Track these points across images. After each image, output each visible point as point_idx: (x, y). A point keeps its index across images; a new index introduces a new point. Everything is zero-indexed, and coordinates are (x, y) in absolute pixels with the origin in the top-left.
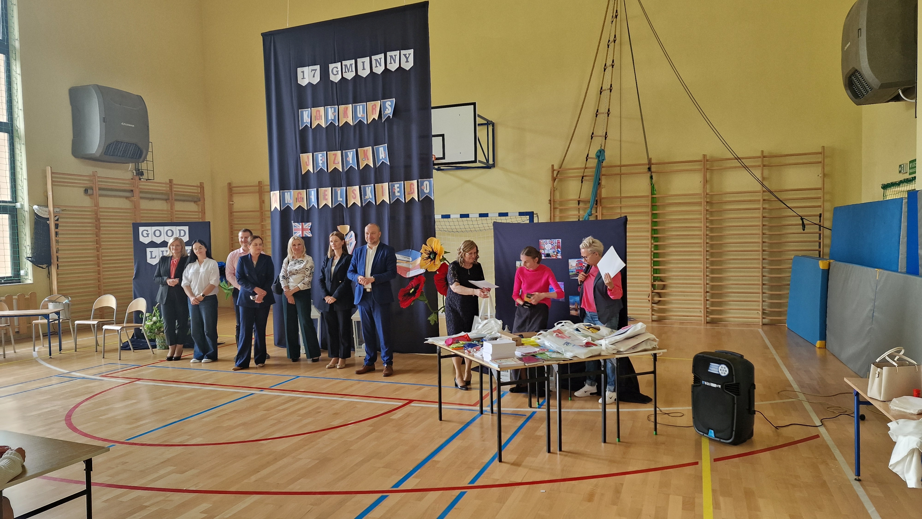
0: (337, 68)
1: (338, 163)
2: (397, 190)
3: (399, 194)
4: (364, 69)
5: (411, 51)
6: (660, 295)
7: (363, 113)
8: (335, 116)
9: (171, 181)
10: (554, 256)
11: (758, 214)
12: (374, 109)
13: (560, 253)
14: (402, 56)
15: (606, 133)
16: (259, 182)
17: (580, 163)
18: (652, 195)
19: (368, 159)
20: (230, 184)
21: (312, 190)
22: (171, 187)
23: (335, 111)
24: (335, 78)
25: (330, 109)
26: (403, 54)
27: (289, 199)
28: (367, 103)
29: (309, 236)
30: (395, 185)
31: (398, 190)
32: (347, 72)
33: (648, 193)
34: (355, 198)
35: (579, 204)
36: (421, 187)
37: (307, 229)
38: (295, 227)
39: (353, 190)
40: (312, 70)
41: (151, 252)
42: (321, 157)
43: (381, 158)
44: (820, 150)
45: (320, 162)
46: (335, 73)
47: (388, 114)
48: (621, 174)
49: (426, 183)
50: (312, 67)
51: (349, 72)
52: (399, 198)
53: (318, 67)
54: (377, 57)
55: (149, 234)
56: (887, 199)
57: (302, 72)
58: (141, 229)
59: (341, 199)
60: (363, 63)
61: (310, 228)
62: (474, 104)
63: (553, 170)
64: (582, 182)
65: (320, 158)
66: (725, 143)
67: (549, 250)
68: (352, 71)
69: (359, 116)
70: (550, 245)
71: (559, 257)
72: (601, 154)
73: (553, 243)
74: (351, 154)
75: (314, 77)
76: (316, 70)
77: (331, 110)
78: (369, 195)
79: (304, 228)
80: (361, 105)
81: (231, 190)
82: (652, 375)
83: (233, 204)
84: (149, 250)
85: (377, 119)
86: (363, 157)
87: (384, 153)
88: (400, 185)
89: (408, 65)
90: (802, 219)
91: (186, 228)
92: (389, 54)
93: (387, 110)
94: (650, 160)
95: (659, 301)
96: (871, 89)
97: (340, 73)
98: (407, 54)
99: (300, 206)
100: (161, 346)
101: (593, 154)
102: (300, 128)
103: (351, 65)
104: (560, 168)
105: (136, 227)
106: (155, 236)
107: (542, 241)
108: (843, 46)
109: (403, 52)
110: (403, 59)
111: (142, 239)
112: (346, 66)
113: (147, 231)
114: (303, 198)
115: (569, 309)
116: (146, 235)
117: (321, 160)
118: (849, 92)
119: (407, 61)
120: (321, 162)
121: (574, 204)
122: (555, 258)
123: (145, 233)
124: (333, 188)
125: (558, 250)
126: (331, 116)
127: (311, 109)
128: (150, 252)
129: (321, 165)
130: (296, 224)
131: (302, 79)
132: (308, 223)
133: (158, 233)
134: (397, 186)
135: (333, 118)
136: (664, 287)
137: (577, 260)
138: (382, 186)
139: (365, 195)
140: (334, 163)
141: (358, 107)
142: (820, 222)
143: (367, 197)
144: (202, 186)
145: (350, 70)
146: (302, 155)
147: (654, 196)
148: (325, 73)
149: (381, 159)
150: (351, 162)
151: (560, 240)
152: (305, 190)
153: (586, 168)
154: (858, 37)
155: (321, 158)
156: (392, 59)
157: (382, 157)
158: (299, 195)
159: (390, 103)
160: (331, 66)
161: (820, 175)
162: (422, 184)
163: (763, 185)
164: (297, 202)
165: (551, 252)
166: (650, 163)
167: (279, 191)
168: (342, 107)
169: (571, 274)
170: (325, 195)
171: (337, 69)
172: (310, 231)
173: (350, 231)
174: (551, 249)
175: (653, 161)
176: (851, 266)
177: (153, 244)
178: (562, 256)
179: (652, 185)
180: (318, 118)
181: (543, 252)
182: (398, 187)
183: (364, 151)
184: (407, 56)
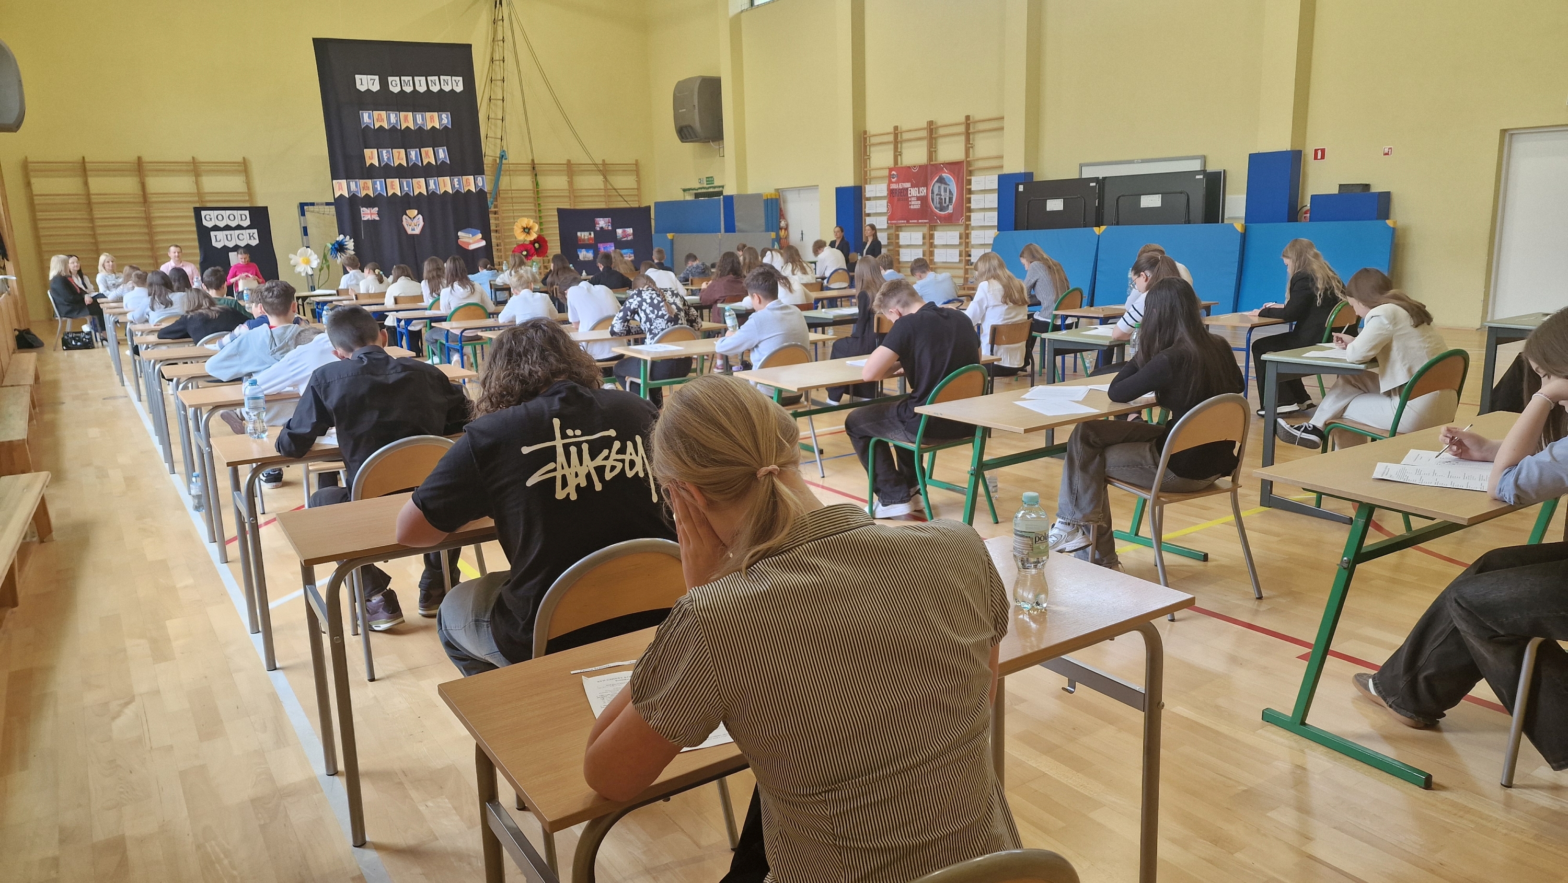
1: (403, 159)
2: (456, 183)
3: (459, 186)
4: (421, 86)
5: (461, 79)
7: (423, 120)
8: (397, 121)
12: (431, 118)
13: (611, 226)
14: (453, 82)
15: (502, 136)
18: (536, 188)
19: (430, 158)
21: (379, 181)
23: (396, 116)
24: (395, 89)
25: (391, 115)
26: (454, 80)
27: (356, 187)
28: (426, 113)
29: (377, 219)
30: (454, 180)
31: (458, 183)
32: (405, 86)
33: (533, 187)
34: (420, 188)
36: (475, 182)
37: (374, 214)
38: (363, 211)
39: (418, 182)
40: (370, 79)
41: (216, 236)
43: (441, 157)
44: (634, 163)
45: (385, 157)
46: (394, 85)
47: (444, 124)
49: (479, 179)
50: (369, 77)
52: (458, 189)
53: (376, 78)
54: (432, 78)
57: (360, 79)
58: (203, 213)
59: (408, 189)
60: (420, 81)
61: (378, 212)
65: (385, 154)
67: (602, 225)
68: (410, 86)
69: (419, 122)
70: (603, 221)
71: (610, 228)
73: (605, 220)
74: (413, 153)
75: (373, 85)
76: (374, 80)
78: (432, 186)
79: (372, 212)
80: (421, 114)
85: (435, 126)
86: (425, 156)
87: (444, 154)
88: (459, 179)
89: (459, 88)
91: (247, 213)
92: (442, 78)
93: (445, 121)
96: (697, 137)
97: (399, 85)
98: (458, 80)
99: (367, 193)
105: (198, 211)
106: (218, 220)
107: (598, 219)
109: (453, 78)
111: (205, 223)
112: (404, 81)
113: (209, 215)
114: (369, 187)
116: (209, 219)
118: (678, 133)
119: (458, 86)
120: (387, 157)
122: (607, 229)
124: (400, 180)
125: (609, 225)
126: (393, 120)
127: (372, 112)
128: (214, 235)
129: (386, 160)
130: (364, 208)
131: (360, 85)
132: (376, 208)
133: (220, 217)
134: (456, 180)
135: (395, 122)
138: (444, 180)
139: (429, 186)
140: (399, 159)
141: (417, 116)
143: (431, 188)
145: (408, 85)
146: (366, 150)
147: (538, 190)
148: (384, 84)
149: (441, 159)
150: (414, 159)
151: (611, 218)
152: (371, 180)
154: (694, 110)
156: (445, 82)
157: (443, 157)
158: (366, 184)
159: (447, 116)
160: (390, 79)
163: (610, 184)
164: (364, 190)
165: (604, 226)
166: (534, 164)
167: (345, 180)
168: (402, 114)
169: (618, 237)
170: (392, 185)
171: (396, 82)
172: (378, 215)
174: (604, 224)
175: (536, 162)
177: (216, 228)
179: (536, 181)
180: (380, 120)
181: (598, 227)
182: (458, 181)
183: (425, 151)
184: (458, 82)
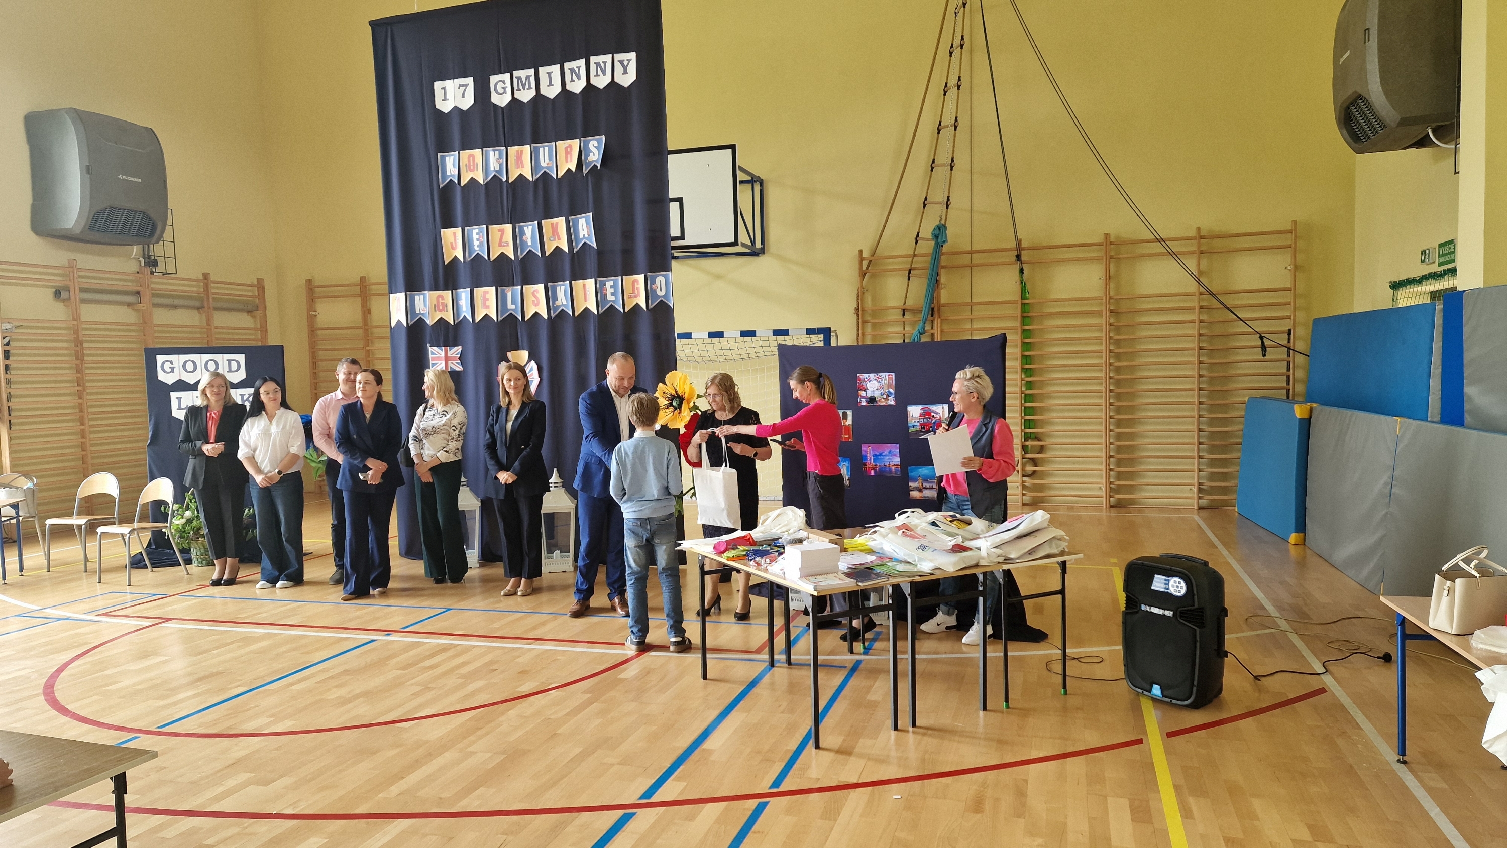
0: (504, 82)
1: (508, 245)
2: (609, 291)
3: (613, 298)
4: (550, 84)
5: (632, 56)
6: (1034, 462)
7: (550, 159)
8: (500, 166)
9: (206, 276)
10: (883, 400)
11: (1193, 330)
12: (568, 152)
13: (893, 396)
14: (617, 64)
15: (948, 197)
16: (361, 278)
17: (905, 247)
18: (1022, 299)
19: (559, 239)
20: (309, 281)
21: (463, 292)
22: (207, 287)
23: (500, 157)
24: (501, 100)
25: (492, 153)
26: (619, 61)
27: (422, 306)
28: (557, 142)
29: (458, 369)
30: (607, 283)
31: (612, 290)
32: (521, 90)
33: (1017, 297)
34: (536, 305)
35: (904, 315)
36: (651, 286)
37: (453, 359)
38: (433, 354)
39: (534, 291)
40: (460, 86)
41: (179, 399)
42: (477, 234)
43: (581, 236)
44: (1289, 227)
45: (476, 243)
46: (500, 90)
47: (593, 161)
48: (971, 266)
49: (660, 279)
50: (459, 81)
51: (524, 90)
52: (613, 304)
53: (470, 81)
54: (574, 64)
55: (174, 367)
56: (1400, 306)
57: (442, 89)
58: (160, 359)
59: (513, 307)
60: (549, 74)
61: (459, 356)
62: (733, 147)
63: (862, 259)
64: (909, 279)
65: (475, 237)
66: (1140, 215)
67: (873, 392)
68: (530, 88)
69: (543, 164)
70: (876, 383)
71: (892, 402)
72: (940, 232)
73: (880, 380)
74: (529, 230)
75: (463, 97)
76: (466, 86)
77: (493, 155)
78: (562, 299)
79: (449, 355)
80: (546, 146)
81: (312, 292)
82: (1059, 597)
83: (316, 316)
84: (174, 395)
85: (574, 169)
86: (551, 234)
87: (587, 229)
88: (616, 282)
89: (627, 79)
90: (1261, 338)
91: (241, 358)
92: (593, 59)
93: (591, 154)
94: (1019, 242)
95: (1034, 472)
96: (1383, 126)
97: (509, 90)
98: (626, 60)
99: (441, 318)
100: (200, 560)
101: (927, 231)
102: (441, 186)
103: (528, 77)
104: (873, 255)
105: (151, 355)
106: (186, 371)
107: (864, 376)
108: (1337, 56)
109: (618, 57)
110: (618, 68)
111: (162, 376)
112: (519, 79)
113: (171, 362)
114: (446, 305)
115: (908, 490)
116: (170, 370)
117: (478, 240)
118: (1345, 132)
119: (625, 73)
120: (478, 243)
121: (896, 315)
122: (884, 404)
123: (167, 366)
124: (500, 288)
125: (889, 391)
126: (493, 165)
127: (459, 153)
128: (177, 398)
129: (478, 248)
130: (435, 348)
131: (443, 100)
132: (456, 348)
133: (190, 366)
134: (609, 284)
135: (497, 168)
136: (1042, 450)
137: (920, 407)
138: (584, 285)
139: (555, 298)
140: (500, 245)
141: (541, 149)
142: (1289, 342)
143: (558, 303)
144: (260, 285)
145: (527, 87)
146: (444, 232)
147: (1026, 301)
148: (482, 92)
149: (582, 239)
150: (529, 243)
151: (893, 374)
152: (450, 292)
153: (915, 255)
154: (1365, 43)
155: (477, 237)
156: (599, 68)
157: (584, 235)
158: (440, 299)
159: (596, 144)
160: (494, 79)
161: (1289, 268)
162: (654, 282)
163: (1199, 282)
164: (435, 311)
165: (877, 394)
166: (1019, 247)
167: (404, 293)
168: (513, 150)
169: (910, 430)
170: (485, 300)
171: (505, 84)
172: (459, 362)
173: (529, 361)
174: (877, 389)
175: (1024, 244)
176: (1349, 412)
177: (182, 386)
178: (896, 399)
179: (1022, 283)
180: (472, 167)
181: (865, 395)
182: (611, 287)
183: (552, 224)
184: (626, 63)
